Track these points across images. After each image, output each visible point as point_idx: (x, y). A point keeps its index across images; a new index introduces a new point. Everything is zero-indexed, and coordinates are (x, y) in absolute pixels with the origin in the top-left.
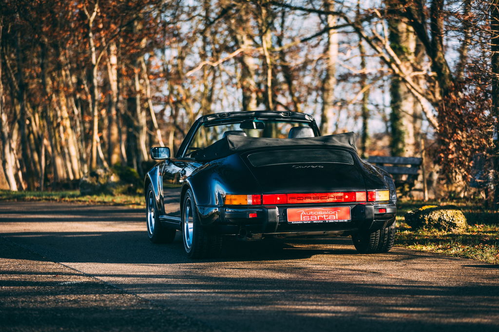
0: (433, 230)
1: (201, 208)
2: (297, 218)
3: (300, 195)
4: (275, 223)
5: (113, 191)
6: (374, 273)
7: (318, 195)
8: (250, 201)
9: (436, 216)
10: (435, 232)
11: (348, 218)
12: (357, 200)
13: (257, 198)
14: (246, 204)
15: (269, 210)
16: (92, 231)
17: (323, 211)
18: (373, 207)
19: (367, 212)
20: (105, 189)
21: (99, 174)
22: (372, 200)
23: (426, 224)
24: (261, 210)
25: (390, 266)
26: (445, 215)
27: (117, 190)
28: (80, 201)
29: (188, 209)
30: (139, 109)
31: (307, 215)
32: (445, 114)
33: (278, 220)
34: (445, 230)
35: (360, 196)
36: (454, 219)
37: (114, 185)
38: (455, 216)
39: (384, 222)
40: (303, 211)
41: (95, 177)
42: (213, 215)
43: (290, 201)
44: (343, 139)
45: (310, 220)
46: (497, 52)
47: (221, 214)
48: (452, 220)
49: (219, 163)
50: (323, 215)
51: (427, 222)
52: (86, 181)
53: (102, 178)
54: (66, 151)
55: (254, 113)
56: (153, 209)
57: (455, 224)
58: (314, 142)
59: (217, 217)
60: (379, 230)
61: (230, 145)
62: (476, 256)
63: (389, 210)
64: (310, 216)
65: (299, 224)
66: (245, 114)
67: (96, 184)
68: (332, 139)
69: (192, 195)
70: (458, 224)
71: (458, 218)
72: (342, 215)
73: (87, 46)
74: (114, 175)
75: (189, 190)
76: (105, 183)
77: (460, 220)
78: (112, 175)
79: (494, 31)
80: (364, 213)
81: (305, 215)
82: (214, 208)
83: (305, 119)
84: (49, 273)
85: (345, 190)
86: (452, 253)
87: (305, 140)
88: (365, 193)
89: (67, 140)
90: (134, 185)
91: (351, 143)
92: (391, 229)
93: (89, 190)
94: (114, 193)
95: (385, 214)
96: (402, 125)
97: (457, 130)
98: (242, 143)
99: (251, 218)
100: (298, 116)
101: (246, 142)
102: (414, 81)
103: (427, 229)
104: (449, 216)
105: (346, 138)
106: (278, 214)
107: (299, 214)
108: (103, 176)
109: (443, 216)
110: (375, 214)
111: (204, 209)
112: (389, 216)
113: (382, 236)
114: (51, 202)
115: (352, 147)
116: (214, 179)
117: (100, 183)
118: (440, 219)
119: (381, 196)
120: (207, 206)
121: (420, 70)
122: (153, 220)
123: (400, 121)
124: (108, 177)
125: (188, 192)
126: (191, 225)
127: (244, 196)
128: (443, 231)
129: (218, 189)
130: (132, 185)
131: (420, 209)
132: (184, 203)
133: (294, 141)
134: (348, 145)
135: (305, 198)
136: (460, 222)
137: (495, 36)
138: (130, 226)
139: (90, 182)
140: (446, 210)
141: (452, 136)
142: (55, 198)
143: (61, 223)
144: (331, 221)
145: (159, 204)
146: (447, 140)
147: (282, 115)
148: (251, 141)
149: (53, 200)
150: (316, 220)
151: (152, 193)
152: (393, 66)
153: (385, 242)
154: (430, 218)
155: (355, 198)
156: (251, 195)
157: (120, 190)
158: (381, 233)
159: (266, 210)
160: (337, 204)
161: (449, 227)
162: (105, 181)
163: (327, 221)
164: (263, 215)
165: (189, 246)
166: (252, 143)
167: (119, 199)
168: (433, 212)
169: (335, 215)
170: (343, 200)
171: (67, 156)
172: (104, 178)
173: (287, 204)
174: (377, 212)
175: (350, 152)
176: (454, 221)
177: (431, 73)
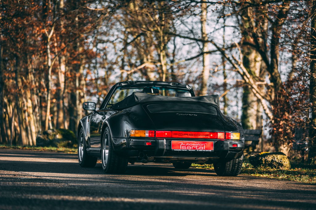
0: (268, 168)
1: (114, 140)
2: (178, 147)
3: (181, 132)
4: (163, 149)
5: (57, 144)
6: (228, 183)
7: (193, 133)
8: (147, 135)
9: (270, 158)
10: (269, 168)
11: (212, 149)
12: (218, 138)
13: (152, 133)
14: (144, 136)
15: (160, 141)
16: (42, 161)
17: (195, 143)
18: (229, 142)
19: (225, 146)
20: (53, 143)
21: (49, 133)
22: (229, 139)
23: (263, 163)
24: (155, 141)
25: (238, 181)
26: (276, 158)
27: (61, 144)
28: (35, 149)
29: (106, 140)
30: (78, 102)
31: (184, 146)
32: (278, 102)
33: (165, 147)
34: (275, 168)
35: (221, 135)
36: (282, 161)
37: (59, 140)
38: (283, 159)
39: (236, 153)
40: (182, 142)
41: (46, 135)
42: (122, 144)
43: (174, 136)
44: (211, 99)
45: (186, 149)
46: (314, 59)
47: (128, 143)
48: (281, 161)
49: (129, 110)
50: (195, 146)
51: (264, 162)
52: (40, 137)
53: (50, 136)
54: (29, 128)
55: (153, 82)
56: (83, 145)
57: (283, 164)
58: (192, 99)
59: (125, 146)
60: (232, 161)
61: (136, 99)
62: (296, 179)
63: (239, 146)
64: (187, 146)
65: (179, 151)
66: (147, 83)
67: (47, 139)
68: (204, 99)
69: (109, 130)
70: (285, 164)
71: (285, 161)
72: (208, 147)
73: (46, 58)
74: (58, 134)
75: (107, 127)
76: (52, 139)
77: (286, 162)
78: (57, 134)
79: (313, 45)
80: (223, 146)
81: (183, 146)
82: (123, 139)
83: (186, 88)
84: (11, 175)
85: (211, 131)
86: (279, 178)
87: (185, 98)
88: (224, 133)
89: (29, 122)
90: (71, 142)
91: (216, 102)
92: (240, 160)
93: (42, 143)
94: (58, 146)
95: (236, 148)
96: (249, 122)
97: (285, 112)
98: (144, 98)
99: (147, 146)
100: (182, 86)
101: (146, 98)
102: (258, 88)
103: (264, 167)
104: (278, 158)
105: (213, 99)
106: (165, 144)
107: (179, 145)
108: (51, 135)
109: (274, 158)
110: (230, 148)
111: (116, 140)
112: (239, 149)
113: (234, 165)
114: (16, 149)
115: (216, 104)
116: (123, 120)
117: (49, 139)
118: (272, 160)
119: (235, 136)
120: (118, 138)
121: (263, 81)
122: (82, 152)
123: (248, 119)
124: (55, 135)
125: (106, 129)
126: (107, 151)
127: (144, 131)
128: (274, 168)
129: (127, 127)
130: (70, 141)
131: (259, 154)
132: (104, 136)
133: (179, 98)
134: (214, 103)
135: (184, 134)
136: (286, 163)
137: (313, 49)
138: (67, 160)
139: (43, 138)
140: (277, 155)
141: (282, 117)
142: (19, 147)
143: (22, 158)
144: (200, 150)
145: (87, 142)
146: (279, 119)
147: (171, 84)
148: (150, 97)
149: (18, 148)
150: (190, 149)
151: (82, 134)
152: (245, 77)
153: (235, 169)
154: (266, 159)
155: (217, 137)
156: (148, 131)
157: (63, 144)
158: (233, 162)
159: (158, 141)
160: (205, 140)
161: (278, 166)
162: (53, 138)
163: (198, 150)
164: (156, 144)
165: (105, 165)
166: (150, 98)
167: (61, 149)
168: (268, 156)
169: (203, 146)
170: (209, 137)
171: (29, 132)
172: (52, 136)
173: (172, 138)
174: (231, 146)
175: (215, 107)
176: (281, 162)
177: (270, 84)
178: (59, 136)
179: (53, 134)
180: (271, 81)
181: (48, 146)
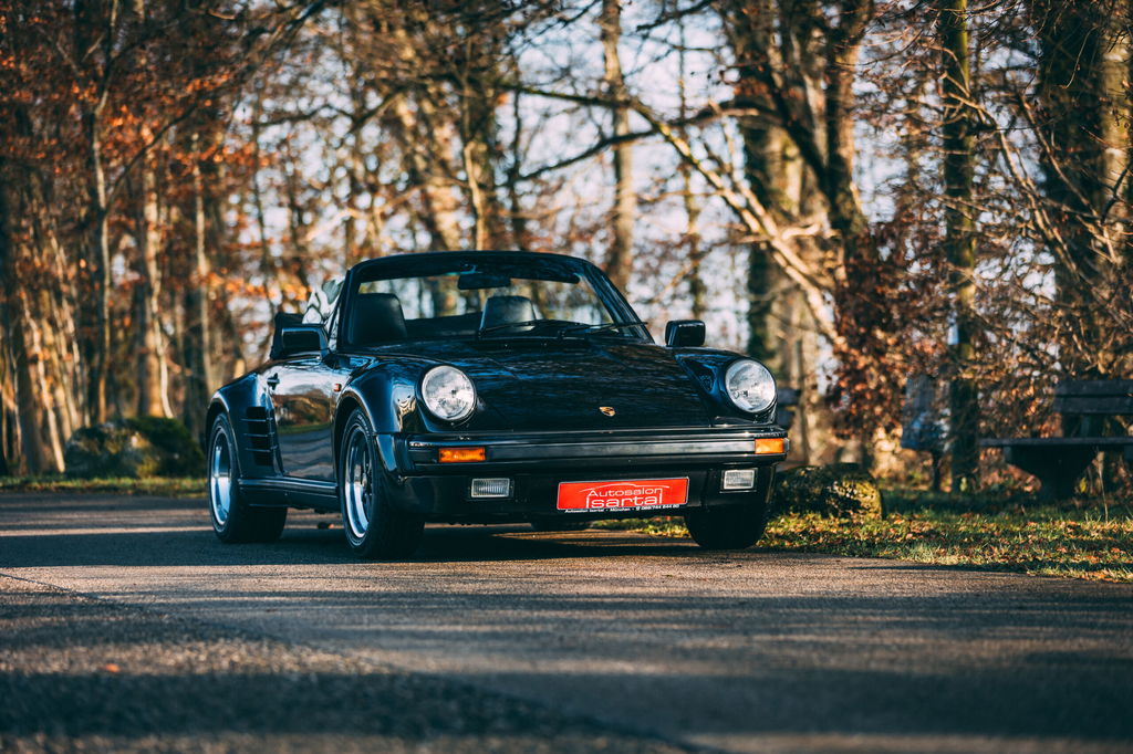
0: (811, 516)
5: (136, 469)
9: (816, 486)
10: (814, 519)
20: (119, 464)
21: (107, 432)
23: (795, 503)
26: (836, 482)
27: (146, 468)
34: (835, 514)
36: (855, 492)
37: (138, 455)
38: (858, 485)
41: (97, 440)
48: (852, 493)
51: (798, 500)
52: (77, 446)
53: (111, 441)
57: (858, 502)
67: (99, 453)
70: (865, 501)
71: (865, 490)
74: (137, 434)
76: (118, 453)
77: (870, 494)
78: (132, 434)
93: (84, 467)
94: (138, 472)
97: (875, 327)
103: (798, 514)
104: (844, 485)
108: (113, 436)
109: (831, 485)
117: (107, 452)
118: (824, 492)
121: (806, 226)
124: (125, 439)
128: (832, 516)
136: (869, 498)
139: (86, 449)
140: (840, 472)
152: (747, 216)
154: (804, 490)
157: (152, 465)
161: (844, 509)
162: (119, 447)
172: (117, 441)
176: (855, 496)
177: (829, 233)
178: (139, 440)
179: (117, 437)
180: (834, 226)
181: (103, 477)
